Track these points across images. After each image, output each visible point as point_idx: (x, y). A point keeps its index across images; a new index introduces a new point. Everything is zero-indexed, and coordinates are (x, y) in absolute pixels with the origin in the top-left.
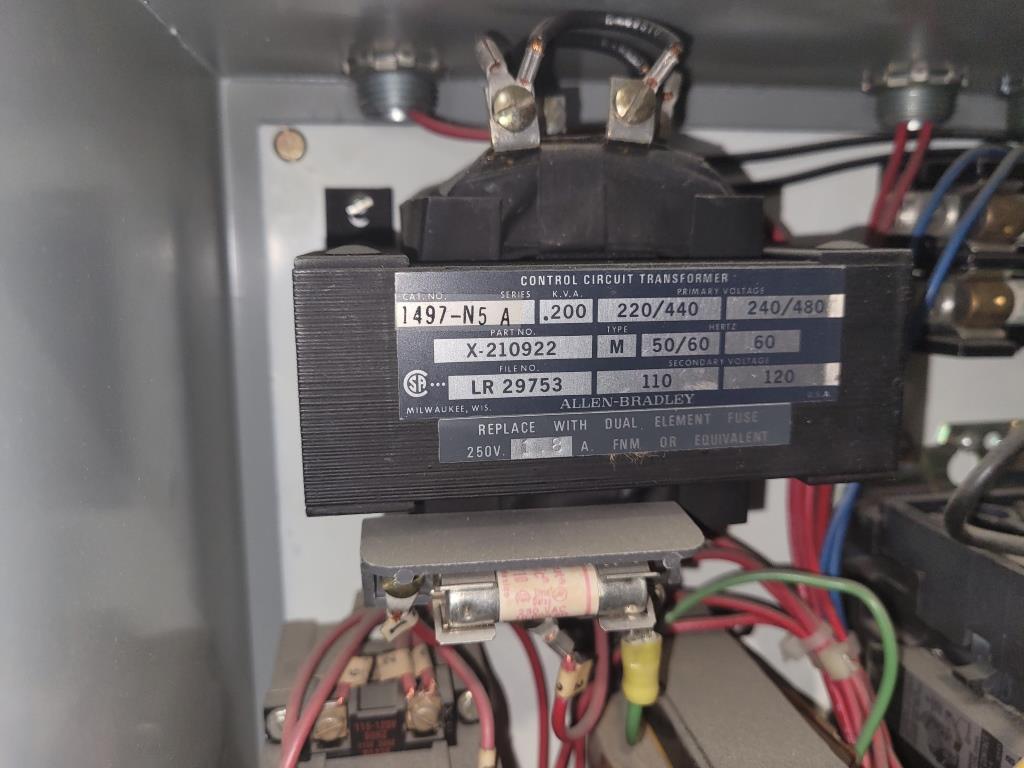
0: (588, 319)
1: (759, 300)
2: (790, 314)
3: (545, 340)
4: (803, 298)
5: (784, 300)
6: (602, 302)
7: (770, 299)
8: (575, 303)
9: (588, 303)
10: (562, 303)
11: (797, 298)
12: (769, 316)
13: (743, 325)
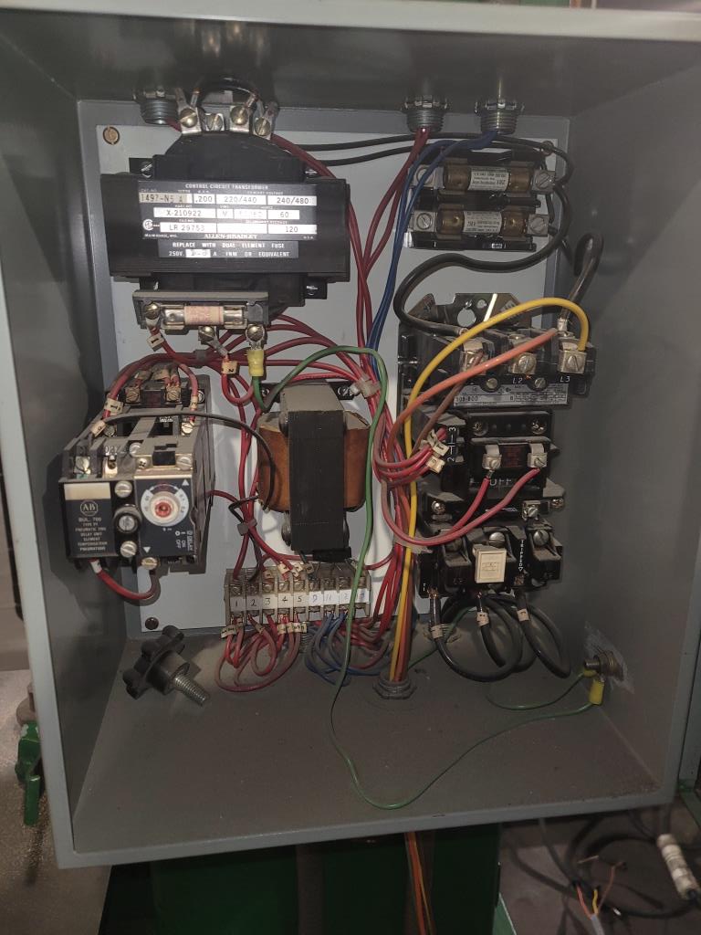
0: (213, 202)
1: (282, 197)
2: (295, 204)
3: (197, 210)
4: (300, 197)
5: (291, 197)
6: (218, 196)
7: (286, 197)
8: (208, 195)
9: (213, 196)
10: (203, 195)
11: (297, 197)
12: (286, 204)
13: (275, 207)
